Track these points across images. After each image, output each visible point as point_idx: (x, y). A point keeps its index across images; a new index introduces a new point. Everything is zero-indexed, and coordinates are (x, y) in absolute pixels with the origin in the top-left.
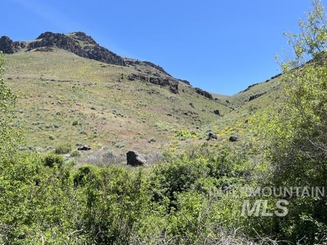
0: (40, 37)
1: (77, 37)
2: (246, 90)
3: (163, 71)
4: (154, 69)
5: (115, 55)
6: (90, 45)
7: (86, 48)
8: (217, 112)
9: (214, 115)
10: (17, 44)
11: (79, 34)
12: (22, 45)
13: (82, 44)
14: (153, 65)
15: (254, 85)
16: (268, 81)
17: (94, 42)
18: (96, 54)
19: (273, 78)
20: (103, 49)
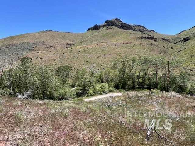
0: (105, 22)
1: (116, 20)
2: (180, 33)
3: (145, 28)
4: (141, 27)
5: (128, 25)
6: (120, 23)
7: (119, 24)
8: (172, 48)
9: (171, 49)
10: (99, 26)
11: (116, 19)
12: (101, 26)
13: (117, 23)
14: (141, 26)
15: (183, 31)
16: (190, 29)
17: (121, 21)
18: (122, 26)
19: (193, 28)
20: (124, 24)
